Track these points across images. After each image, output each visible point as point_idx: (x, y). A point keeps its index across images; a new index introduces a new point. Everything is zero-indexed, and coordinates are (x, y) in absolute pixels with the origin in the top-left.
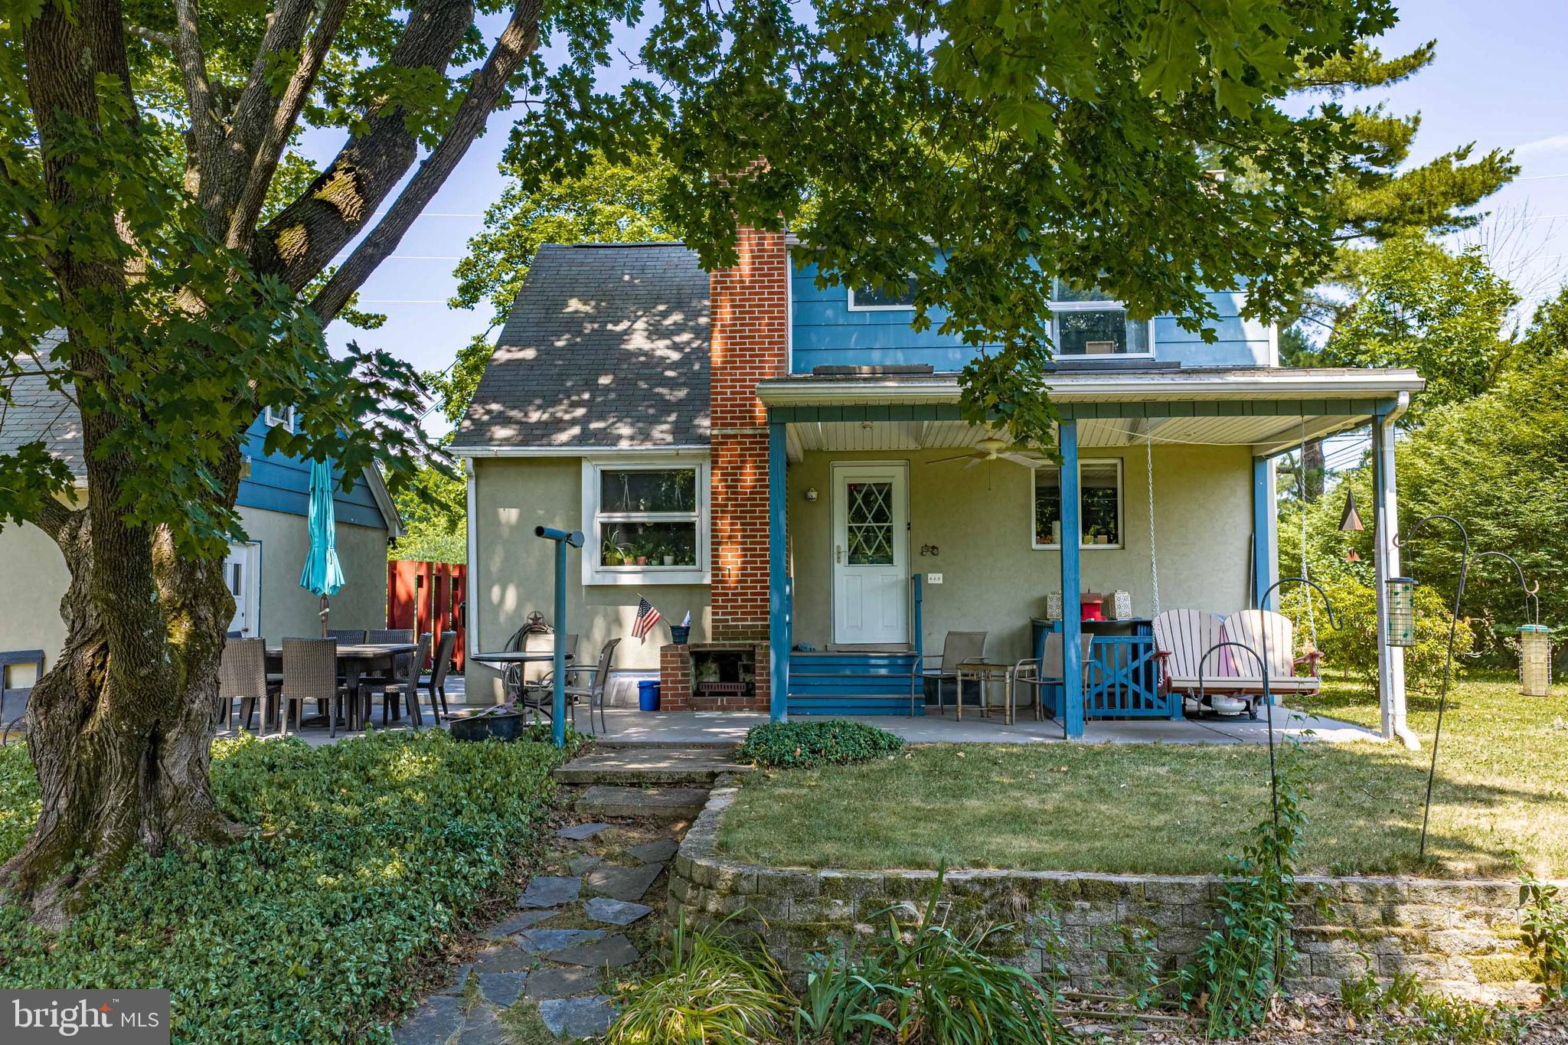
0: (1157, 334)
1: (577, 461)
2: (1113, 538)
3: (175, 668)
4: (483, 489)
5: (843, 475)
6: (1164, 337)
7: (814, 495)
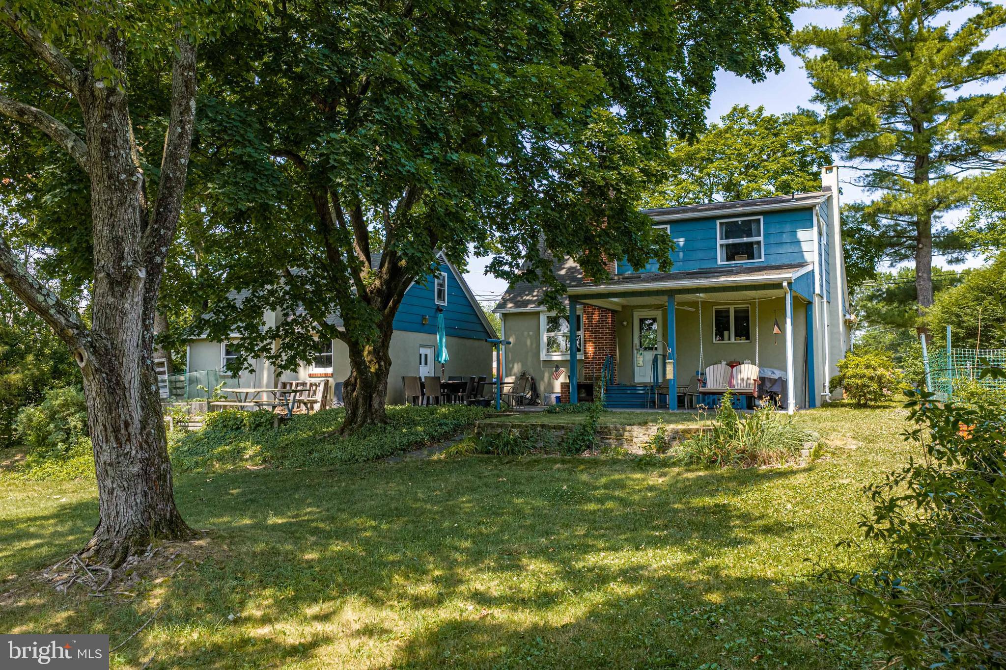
0: (765, 251)
1: (537, 314)
2: (748, 338)
3: (372, 377)
4: (507, 324)
5: (637, 315)
6: (768, 252)
7: (625, 323)
